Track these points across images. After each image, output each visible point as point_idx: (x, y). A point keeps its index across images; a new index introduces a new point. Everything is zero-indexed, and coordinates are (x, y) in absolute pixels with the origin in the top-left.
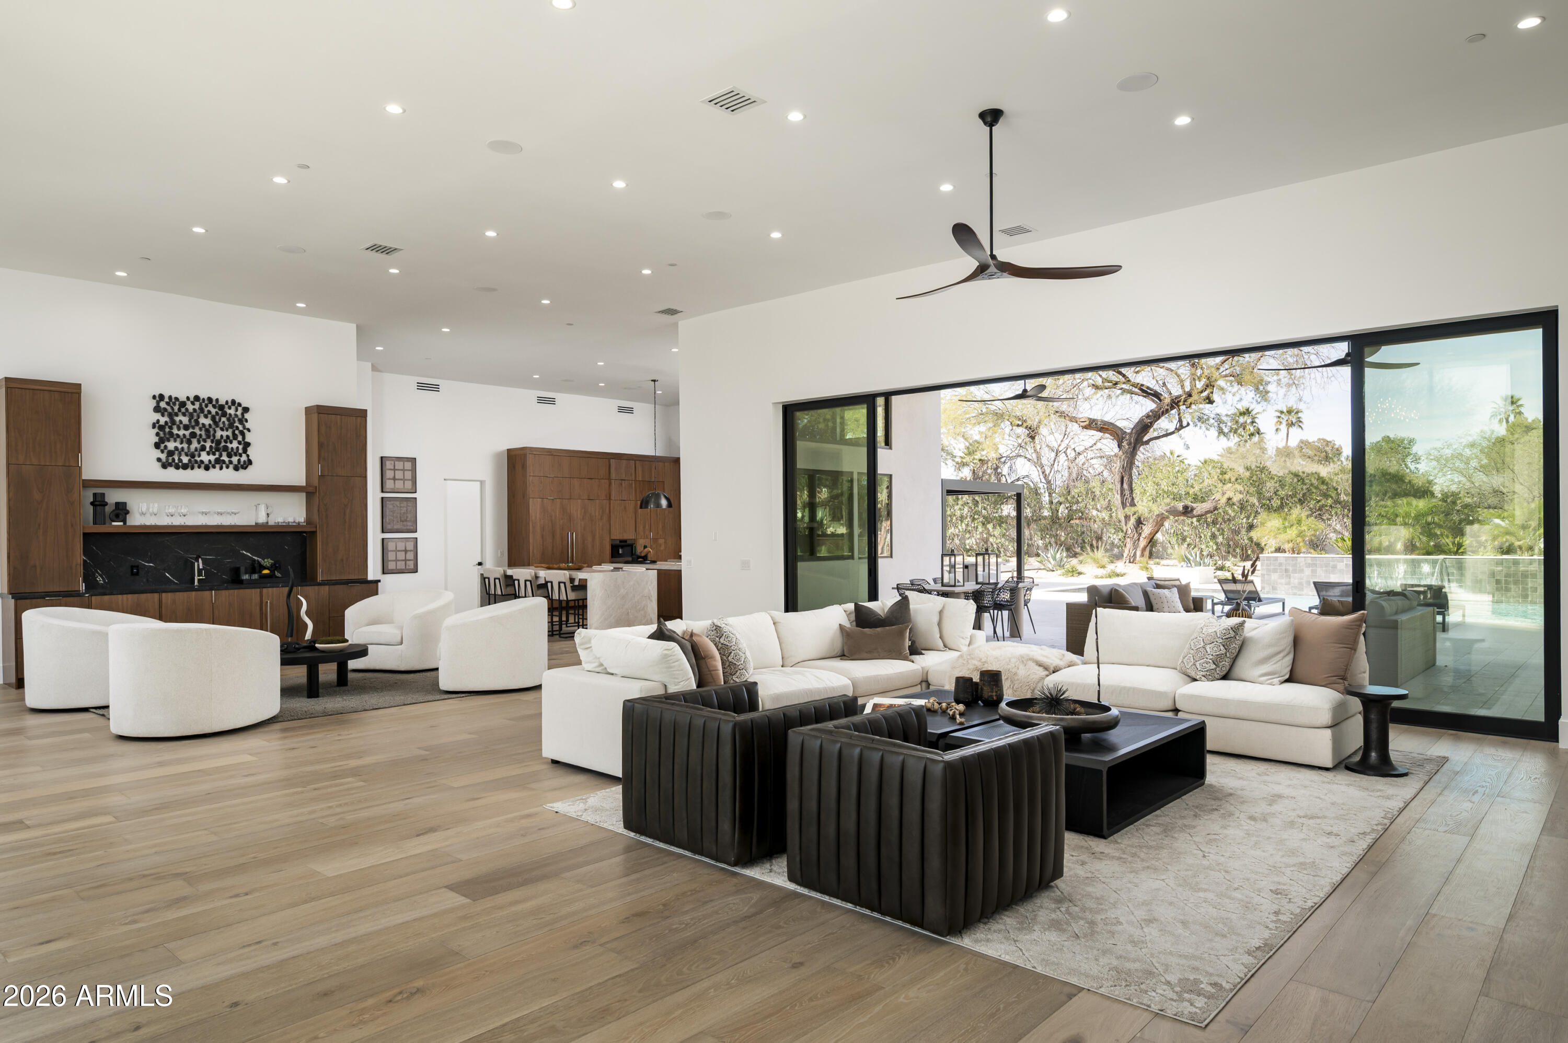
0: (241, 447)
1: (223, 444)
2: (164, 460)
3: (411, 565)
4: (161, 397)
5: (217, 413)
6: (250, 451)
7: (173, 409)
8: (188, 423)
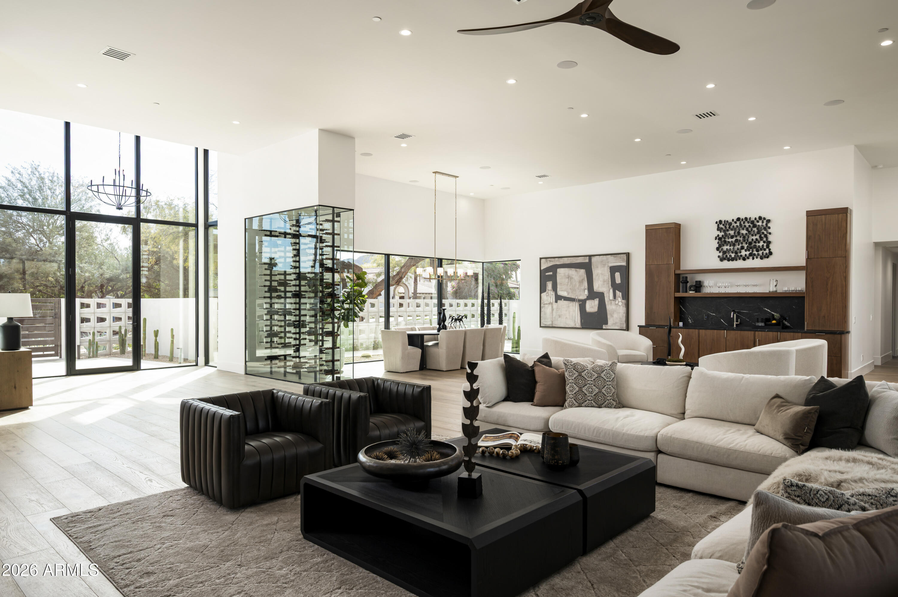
0: (765, 244)
1: (754, 244)
2: (721, 257)
4: (720, 222)
5: (749, 226)
6: (771, 246)
7: (726, 227)
8: (733, 234)
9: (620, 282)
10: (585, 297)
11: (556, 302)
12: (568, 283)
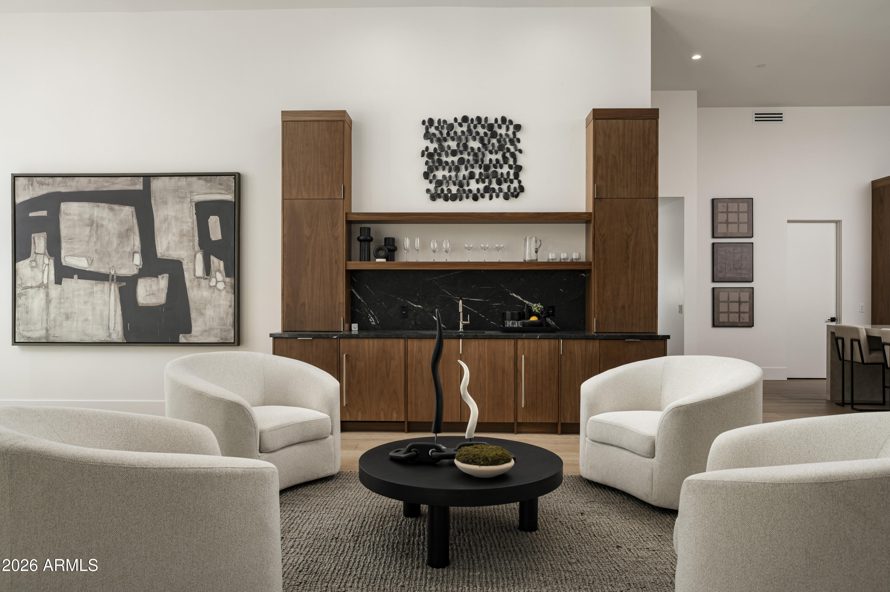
0: (512, 172)
1: (493, 169)
2: (433, 191)
3: (746, 318)
4: (431, 121)
5: (486, 134)
6: (522, 176)
7: (441, 133)
8: (456, 148)
9: (219, 237)
10: (135, 271)
11: (58, 281)
12: (90, 237)
